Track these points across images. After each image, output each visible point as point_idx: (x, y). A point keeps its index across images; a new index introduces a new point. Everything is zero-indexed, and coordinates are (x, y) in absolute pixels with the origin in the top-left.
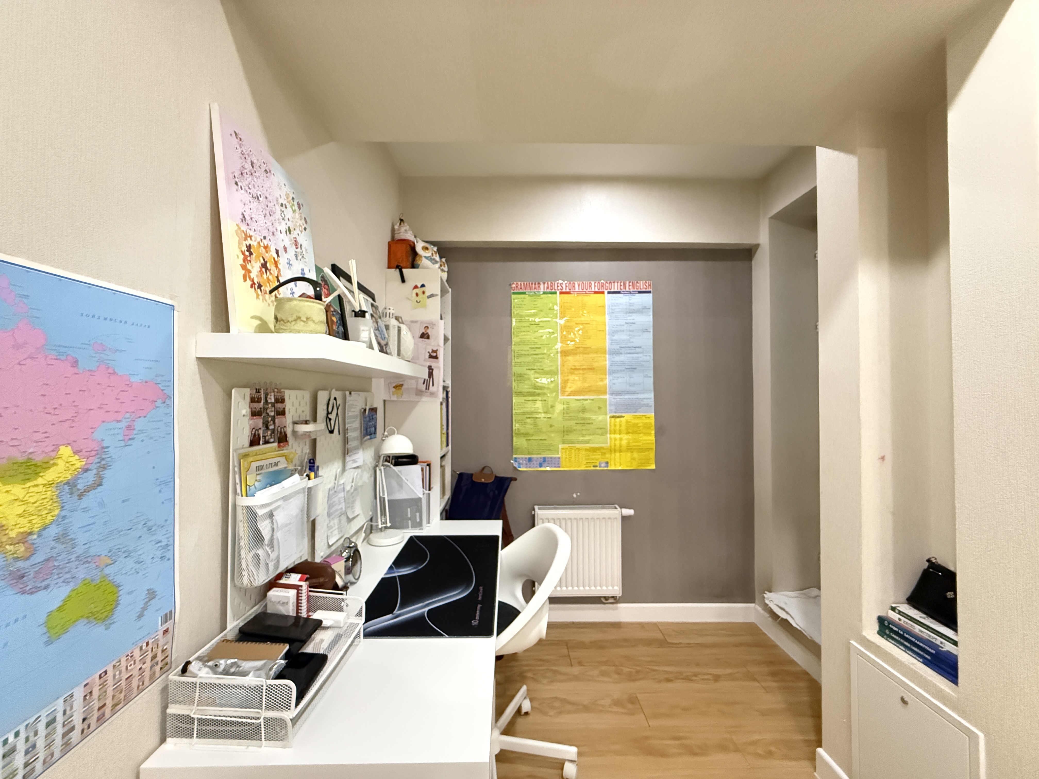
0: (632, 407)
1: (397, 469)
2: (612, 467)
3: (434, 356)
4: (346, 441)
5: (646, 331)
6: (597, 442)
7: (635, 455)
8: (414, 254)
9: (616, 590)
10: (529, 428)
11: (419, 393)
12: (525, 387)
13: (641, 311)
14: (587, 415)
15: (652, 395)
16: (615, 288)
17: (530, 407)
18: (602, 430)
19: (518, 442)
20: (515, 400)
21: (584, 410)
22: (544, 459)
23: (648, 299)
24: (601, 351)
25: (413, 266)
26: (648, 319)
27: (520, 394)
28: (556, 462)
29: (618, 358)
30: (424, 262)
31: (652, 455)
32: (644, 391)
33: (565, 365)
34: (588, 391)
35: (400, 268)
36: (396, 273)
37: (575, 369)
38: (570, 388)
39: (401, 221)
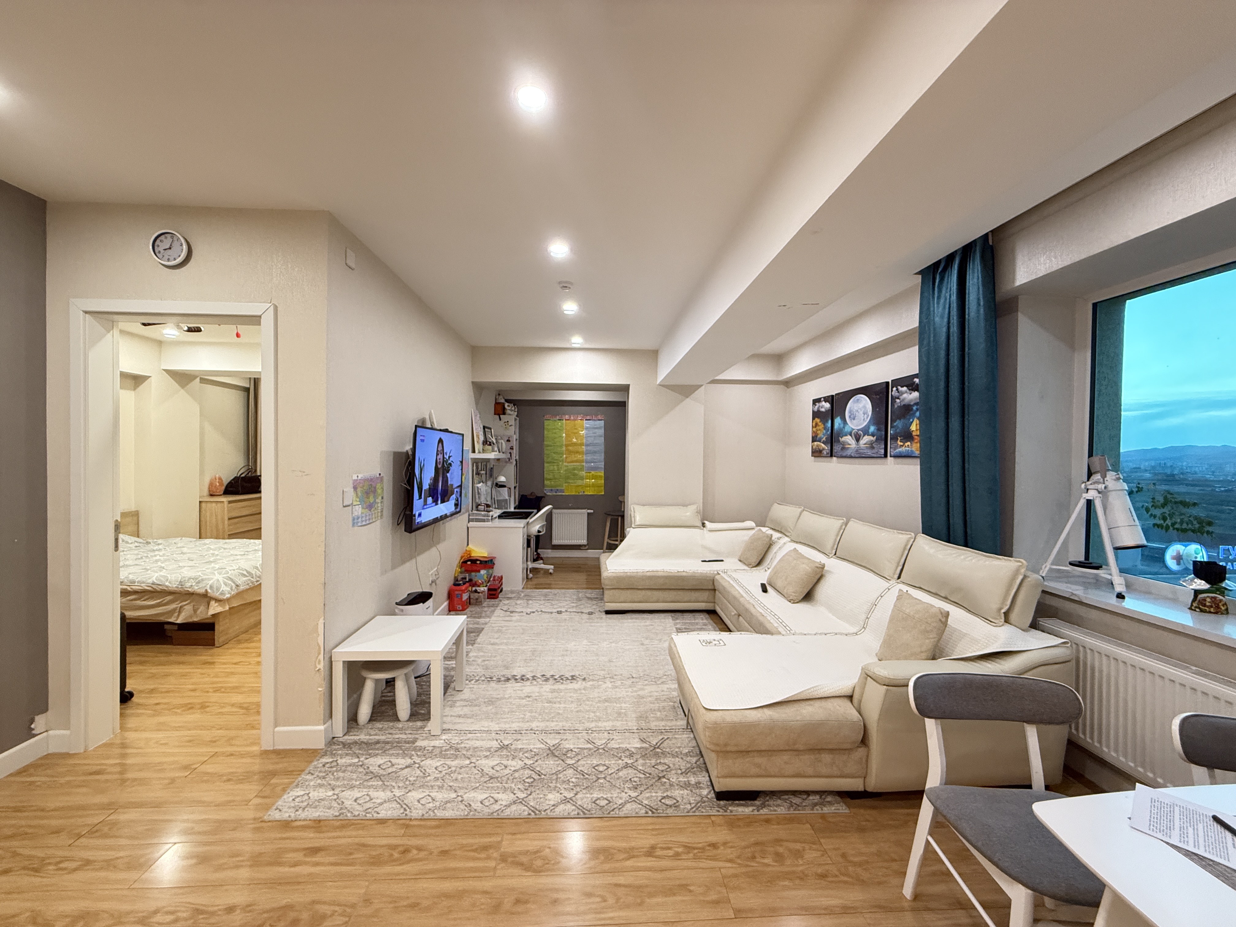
0: (595, 469)
1: (499, 488)
2: (586, 493)
3: (512, 448)
5: (601, 436)
6: (579, 482)
7: (596, 488)
8: (504, 409)
9: (584, 542)
10: (551, 476)
11: (506, 462)
12: (549, 460)
13: (600, 428)
14: (576, 472)
15: (603, 463)
16: (588, 418)
17: (552, 468)
18: (582, 478)
19: (546, 482)
20: (546, 465)
21: (574, 469)
22: (557, 490)
23: (602, 423)
24: (582, 445)
25: (504, 414)
26: (602, 432)
27: (548, 463)
28: (562, 491)
29: (589, 448)
30: (508, 412)
31: (603, 488)
32: (600, 462)
33: (567, 450)
34: (576, 461)
35: (499, 415)
36: (497, 417)
37: (570, 452)
38: (569, 460)
39: (499, 395)
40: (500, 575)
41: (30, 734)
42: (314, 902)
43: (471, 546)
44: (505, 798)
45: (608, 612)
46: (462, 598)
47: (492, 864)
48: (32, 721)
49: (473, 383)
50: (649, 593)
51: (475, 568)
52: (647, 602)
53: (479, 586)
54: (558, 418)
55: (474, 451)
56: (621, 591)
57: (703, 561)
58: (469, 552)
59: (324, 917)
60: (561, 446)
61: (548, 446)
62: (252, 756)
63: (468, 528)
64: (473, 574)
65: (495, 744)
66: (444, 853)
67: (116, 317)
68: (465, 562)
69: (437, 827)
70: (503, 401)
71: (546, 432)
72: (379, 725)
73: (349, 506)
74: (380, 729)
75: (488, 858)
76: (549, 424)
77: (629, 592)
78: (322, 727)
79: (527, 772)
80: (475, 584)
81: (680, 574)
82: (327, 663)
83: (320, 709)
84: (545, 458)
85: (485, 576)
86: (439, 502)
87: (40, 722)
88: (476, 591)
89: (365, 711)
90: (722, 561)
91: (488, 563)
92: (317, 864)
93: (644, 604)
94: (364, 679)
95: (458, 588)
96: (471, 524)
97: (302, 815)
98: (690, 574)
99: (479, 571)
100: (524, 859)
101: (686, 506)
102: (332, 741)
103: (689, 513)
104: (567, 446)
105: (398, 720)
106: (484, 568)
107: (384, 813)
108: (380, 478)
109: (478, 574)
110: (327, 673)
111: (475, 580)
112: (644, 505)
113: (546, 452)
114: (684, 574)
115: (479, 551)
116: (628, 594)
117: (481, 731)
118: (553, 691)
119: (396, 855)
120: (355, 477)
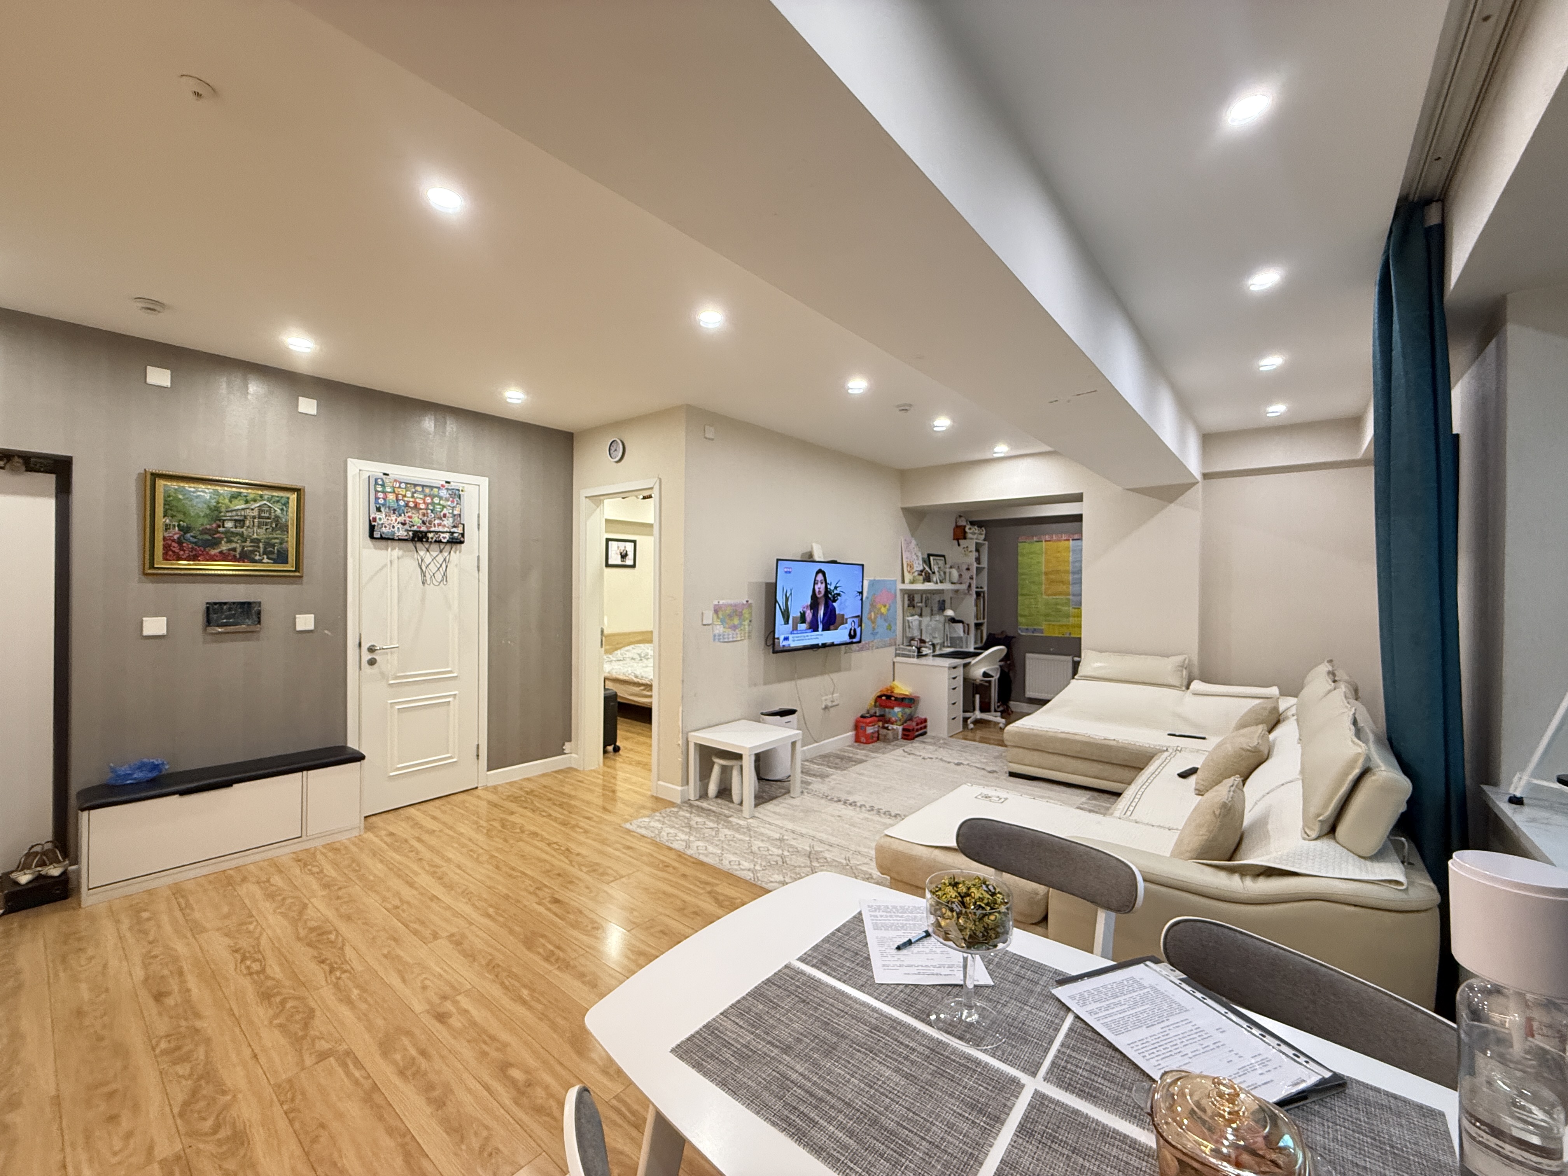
1: (954, 625)
2: (1073, 635)
3: (971, 578)
4: (932, 610)
6: (1064, 621)
8: (965, 532)
10: (1026, 613)
11: (965, 594)
12: (1025, 591)
14: (1059, 607)
17: (1027, 602)
18: (1068, 616)
19: (1021, 620)
20: (1020, 598)
21: (1057, 604)
22: (1035, 630)
24: (1067, 572)
25: (965, 538)
27: (1022, 595)
28: (1041, 631)
30: (969, 536)
33: (1047, 579)
34: (1060, 594)
35: (958, 540)
36: (956, 542)
37: (1052, 582)
38: (1049, 592)
39: (960, 516)
40: (923, 717)
41: (562, 753)
42: (609, 867)
43: (896, 683)
44: (746, 865)
45: (1012, 774)
46: (865, 730)
47: (702, 891)
48: (564, 745)
49: (902, 509)
50: (1063, 760)
51: (888, 704)
52: (1060, 771)
53: (892, 724)
54: (1035, 539)
55: (903, 582)
56: (1026, 751)
57: (1170, 735)
58: (892, 689)
59: (608, 874)
60: (1039, 575)
61: (1023, 574)
62: (644, 795)
63: (894, 663)
64: (887, 710)
65: (777, 836)
66: (684, 875)
67: (602, 498)
68: (880, 697)
69: (693, 863)
70: (964, 523)
71: (1020, 558)
72: (719, 801)
73: (708, 625)
74: (718, 804)
75: (703, 888)
76: (1024, 547)
77: (1036, 753)
78: (679, 788)
79: (779, 859)
80: (889, 721)
81: (1107, 742)
82: (685, 742)
83: (679, 774)
84: (1019, 590)
85: (900, 715)
86: (820, 629)
87: (567, 746)
88: (887, 728)
89: (713, 789)
90: (1204, 738)
91: (909, 701)
92: (625, 854)
93: (1058, 773)
94: (713, 763)
95: (865, 720)
96: (899, 659)
97: (639, 830)
98: (1120, 745)
99: (893, 708)
100: (721, 898)
101: (1168, 657)
102: (687, 802)
103: (1167, 667)
104: (1046, 574)
105: (732, 802)
106: (899, 705)
107: (675, 845)
108: (748, 605)
109: (891, 711)
110: (684, 748)
111: (888, 716)
112: (1101, 651)
113: (1020, 582)
114: (1112, 743)
115: (902, 688)
116: (1036, 757)
117: (776, 825)
118: (866, 819)
119: (661, 866)
120: (716, 603)
